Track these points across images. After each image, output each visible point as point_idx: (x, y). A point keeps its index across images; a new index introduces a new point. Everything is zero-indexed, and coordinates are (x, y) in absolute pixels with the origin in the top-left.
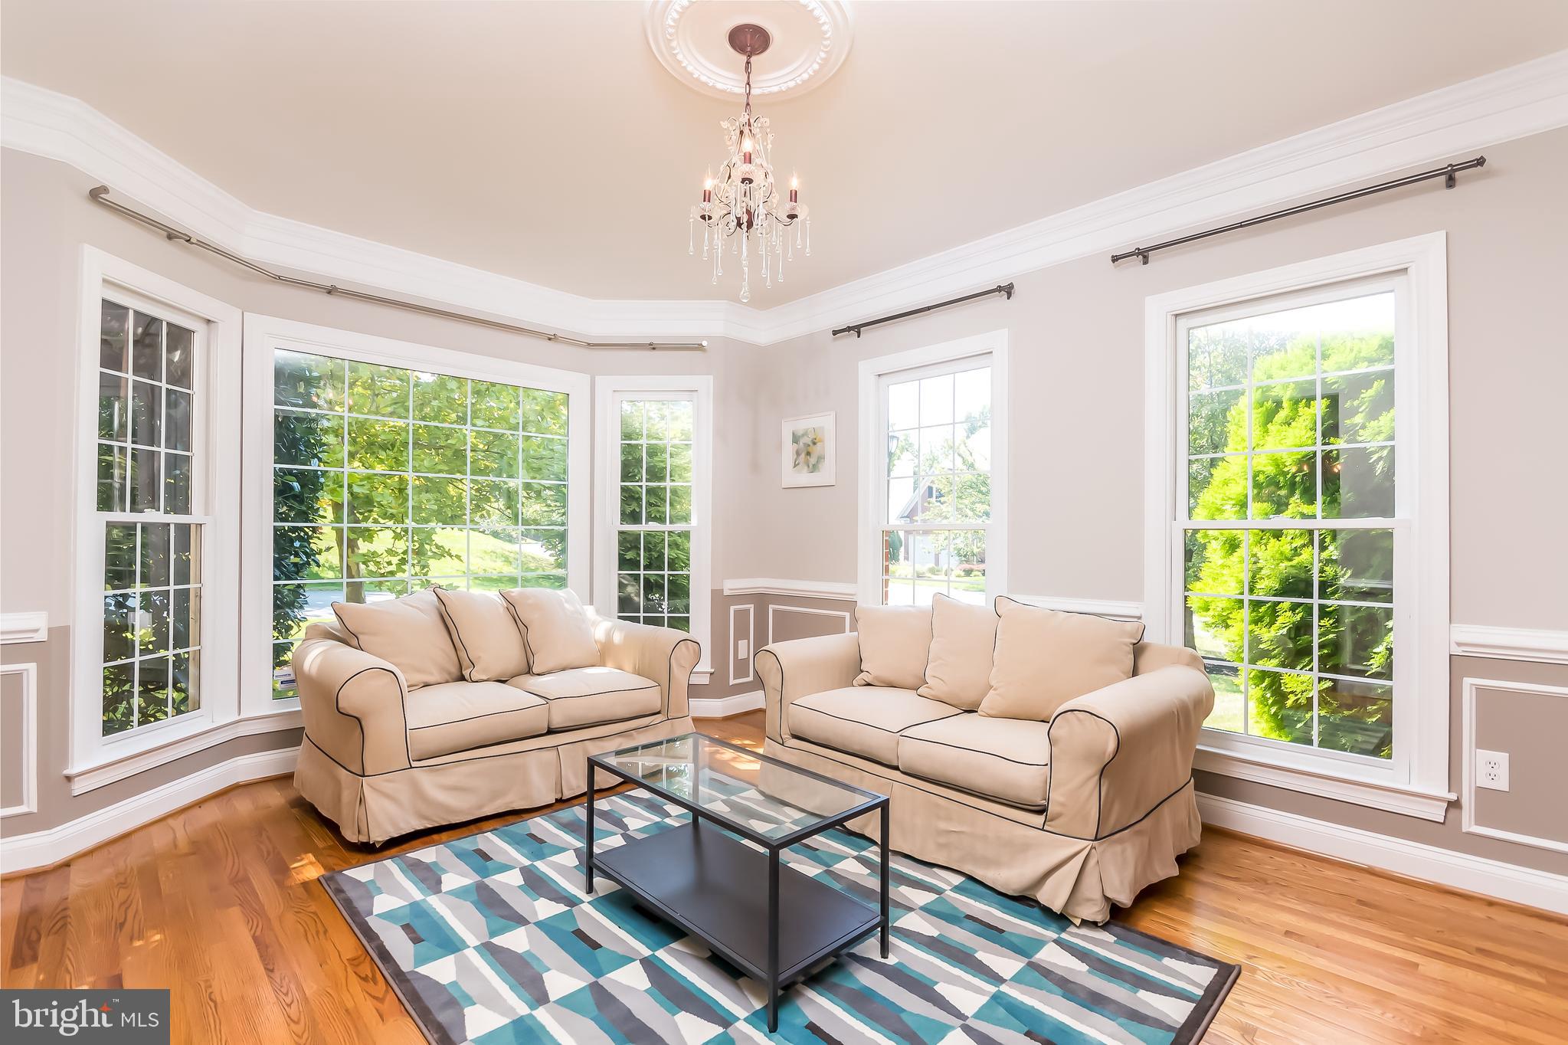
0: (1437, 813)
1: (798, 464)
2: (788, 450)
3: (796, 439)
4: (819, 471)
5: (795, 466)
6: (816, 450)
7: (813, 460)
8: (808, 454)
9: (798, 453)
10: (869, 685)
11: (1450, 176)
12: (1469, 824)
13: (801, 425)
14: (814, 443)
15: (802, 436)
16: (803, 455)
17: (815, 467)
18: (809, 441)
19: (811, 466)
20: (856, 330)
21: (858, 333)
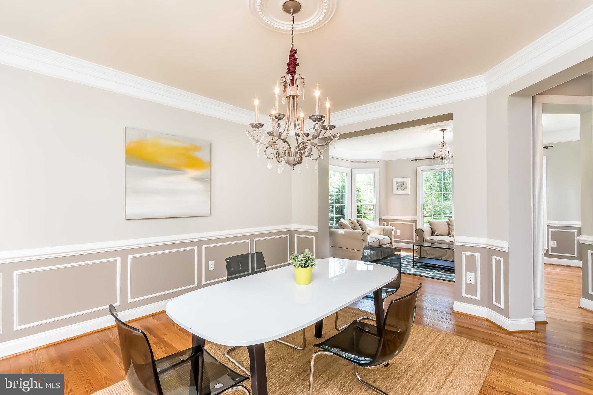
1: (398, 189)
2: (395, 185)
3: (397, 183)
4: (405, 191)
6: (404, 186)
9: (398, 186)
10: (437, 235)
13: (399, 180)
14: (403, 184)
15: (400, 182)
16: (400, 187)
17: (403, 190)
18: (402, 184)
19: (402, 189)
20: (416, 160)
21: (417, 161)
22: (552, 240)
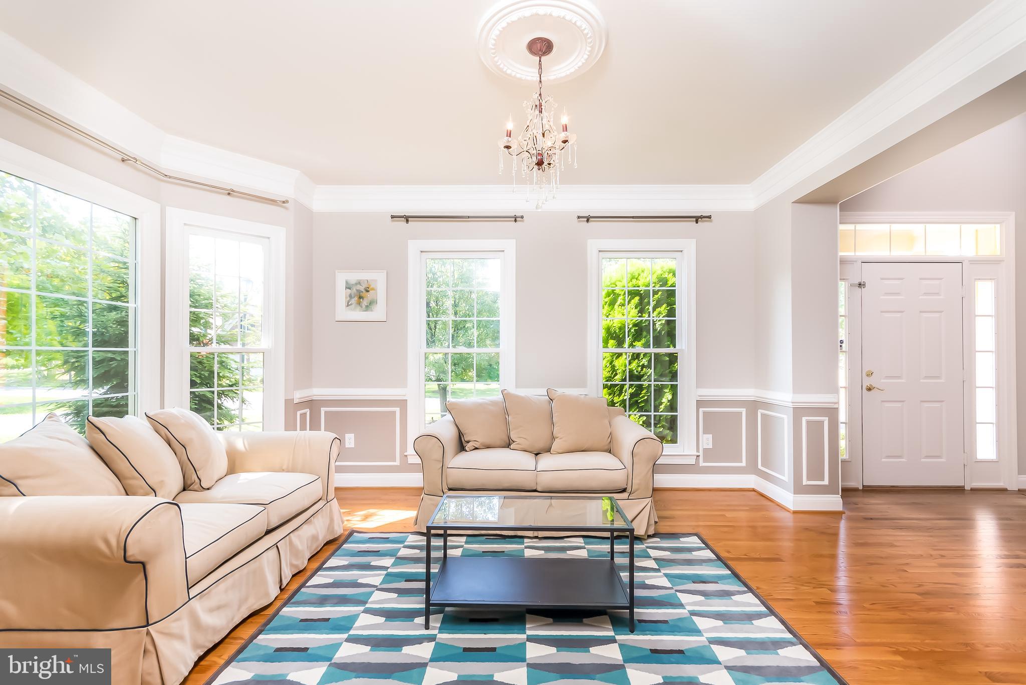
0: (692, 461)
1: (351, 304)
2: (342, 294)
3: (348, 287)
4: (372, 311)
5: (348, 305)
6: (369, 296)
7: (365, 303)
8: (360, 297)
9: (350, 296)
10: (476, 448)
11: (697, 219)
12: (702, 464)
13: (353, 277)
14: (368, 291)
15: (356, 284)
16: (356, 298)
17: (368, 308)
18: (362, 288)
19: (364, 307)
20: (407, 219)
21: (407, 221)
22: (704, 433)
